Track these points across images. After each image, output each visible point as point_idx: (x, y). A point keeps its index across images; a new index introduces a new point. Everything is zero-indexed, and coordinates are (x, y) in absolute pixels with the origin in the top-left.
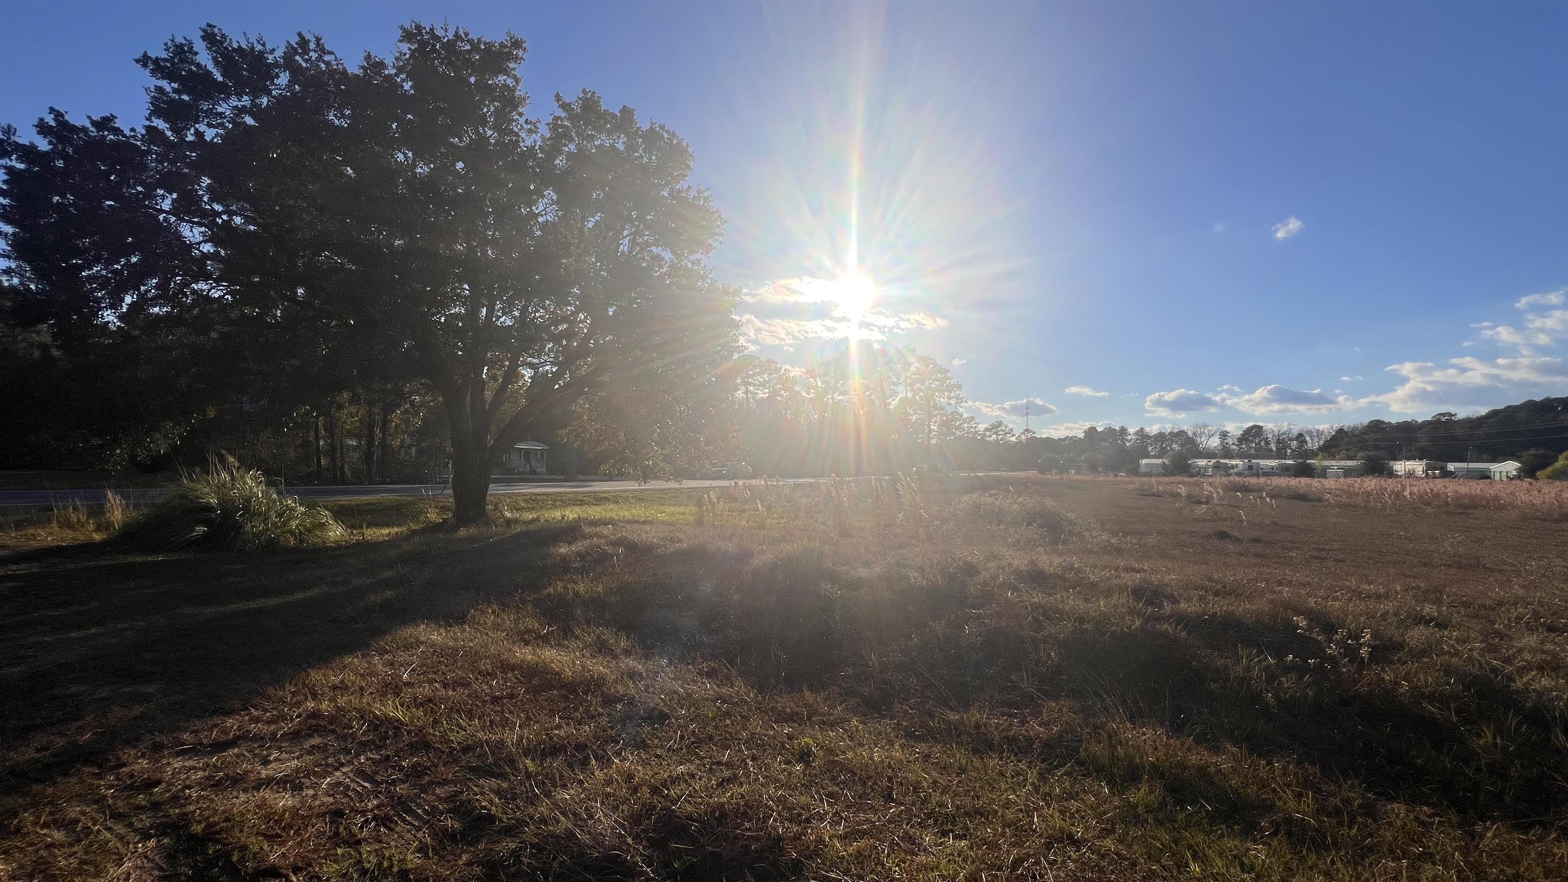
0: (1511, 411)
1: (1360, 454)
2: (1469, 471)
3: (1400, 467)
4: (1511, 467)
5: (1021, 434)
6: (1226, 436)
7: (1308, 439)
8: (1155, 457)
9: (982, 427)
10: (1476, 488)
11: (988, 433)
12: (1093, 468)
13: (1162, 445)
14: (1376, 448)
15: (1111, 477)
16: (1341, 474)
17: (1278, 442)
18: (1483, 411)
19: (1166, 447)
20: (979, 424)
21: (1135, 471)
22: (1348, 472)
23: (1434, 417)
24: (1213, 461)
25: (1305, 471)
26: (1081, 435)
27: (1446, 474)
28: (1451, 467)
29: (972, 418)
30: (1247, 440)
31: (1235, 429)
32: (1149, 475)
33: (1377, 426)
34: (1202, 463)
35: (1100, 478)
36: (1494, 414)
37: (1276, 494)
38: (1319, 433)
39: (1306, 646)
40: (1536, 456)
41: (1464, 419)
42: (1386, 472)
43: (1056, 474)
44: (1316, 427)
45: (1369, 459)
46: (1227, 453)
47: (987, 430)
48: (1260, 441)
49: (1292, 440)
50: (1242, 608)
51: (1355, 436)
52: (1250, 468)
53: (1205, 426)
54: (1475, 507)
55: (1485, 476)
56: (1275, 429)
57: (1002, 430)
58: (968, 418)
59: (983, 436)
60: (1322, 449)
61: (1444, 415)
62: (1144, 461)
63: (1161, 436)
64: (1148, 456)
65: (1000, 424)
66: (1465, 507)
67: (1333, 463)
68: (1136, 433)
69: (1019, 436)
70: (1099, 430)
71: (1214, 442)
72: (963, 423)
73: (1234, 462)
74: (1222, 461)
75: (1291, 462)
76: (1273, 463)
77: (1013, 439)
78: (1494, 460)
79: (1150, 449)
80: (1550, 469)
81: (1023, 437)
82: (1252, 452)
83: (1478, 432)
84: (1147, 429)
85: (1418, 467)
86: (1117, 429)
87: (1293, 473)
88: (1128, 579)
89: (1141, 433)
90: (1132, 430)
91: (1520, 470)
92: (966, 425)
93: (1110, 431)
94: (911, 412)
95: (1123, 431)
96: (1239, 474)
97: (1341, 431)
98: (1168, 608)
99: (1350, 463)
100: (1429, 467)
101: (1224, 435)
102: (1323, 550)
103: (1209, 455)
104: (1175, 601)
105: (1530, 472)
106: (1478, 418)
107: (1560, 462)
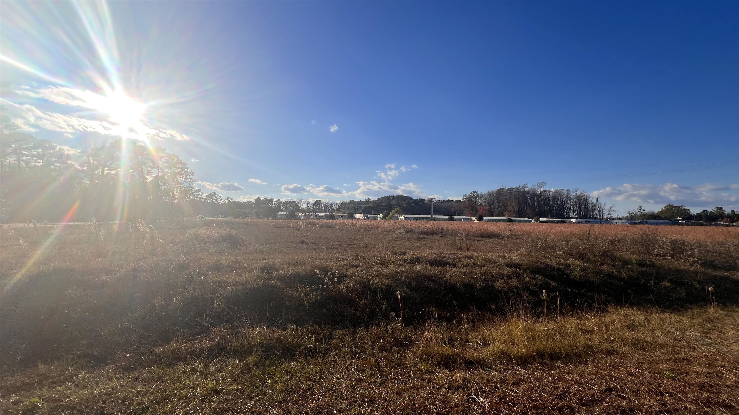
0: (382, 199)
1: (347, 212)
2: (373, 217)
3: (357, 216)
4: (381, 216)
5: (226, 199)
6: (309, 204)
7: (334, 206)
8: (284, 211)
9: (205, 195)
10: (373, 222)
11: (208, 198)
12: (258, 215)
13: (286, 207)
14: (351, 209)
15: (265, 220)
16: (342, 218)
17: (325, 206)
18: (376, 198)
19: (288, 208)
20: (203, 193)
21: (276, 217)
22: (344, 218)
23: (366, 200)
24: (304, 213)
25: (332, 217)
26: (254, 201)
27: (368, 218)
28: (369, 216)
29: (200, 190)
30: (315, 205)
31: (312, 201)
32: (280, 219)
33: (352, 202)
34: (300, 214)
35: (261, 221)
36: (379, 199)
37: (322, 226)
38: (337, 204)
39: (320, 281)
40: (386, 213)
41: (372, 201)
42: (353, 218)
43: (241, 218)
44: (337, 201)
45: (349, 213)
46: (308, 210)
47: (207, 196)
48: (320, 206)
49: (329, 206)
50: (300, 270)
51: (346, 205)
52: (316, 216)
53: (302, 199)
55: (376, 219)
56: (324, 202)
57: (215, 197)
58: (198, 190)
59: (205, 199)
60: (337, 210)
61: (368, 199)
62: (279, 213)
63: (286, 203)
64: (281, 211)
65: (215, 194)
66: (369, 228)
67: (340, 214)
68: (277, 201)
69: (224, 200)
70: (262, 199)
71: (305, 206)
72: (194, 192)
73: (311, 214)
74: (307, 213)
75: (328, 214)
76: (323, 214)
77: (221, 201)
78: (378, 214)
79: (282, 208)
80: (389, 216)
81: (227, 201)
82: (317, 210)
83: (375, 205)
84: (281, 200)
85: (361, 216)
86: (269, 199)
87: (328, 218)
88: (261, 264)
89: (279, 202)
90: (275, 200)
91: (383, 217)
92: (196, 193)
93: (266, 200)
94: (161, 184)
95: (272, 200)
96: (312, 219)
97: (343, 203)
98: (274, 274)
99: (344, 214)
100: (364, 216)
101: (308, 203)
102: (333, 245)
103: (303, 211)
104: (277, 270)
105: (385, 218)
106: (375, 201)
107: (391, 215)
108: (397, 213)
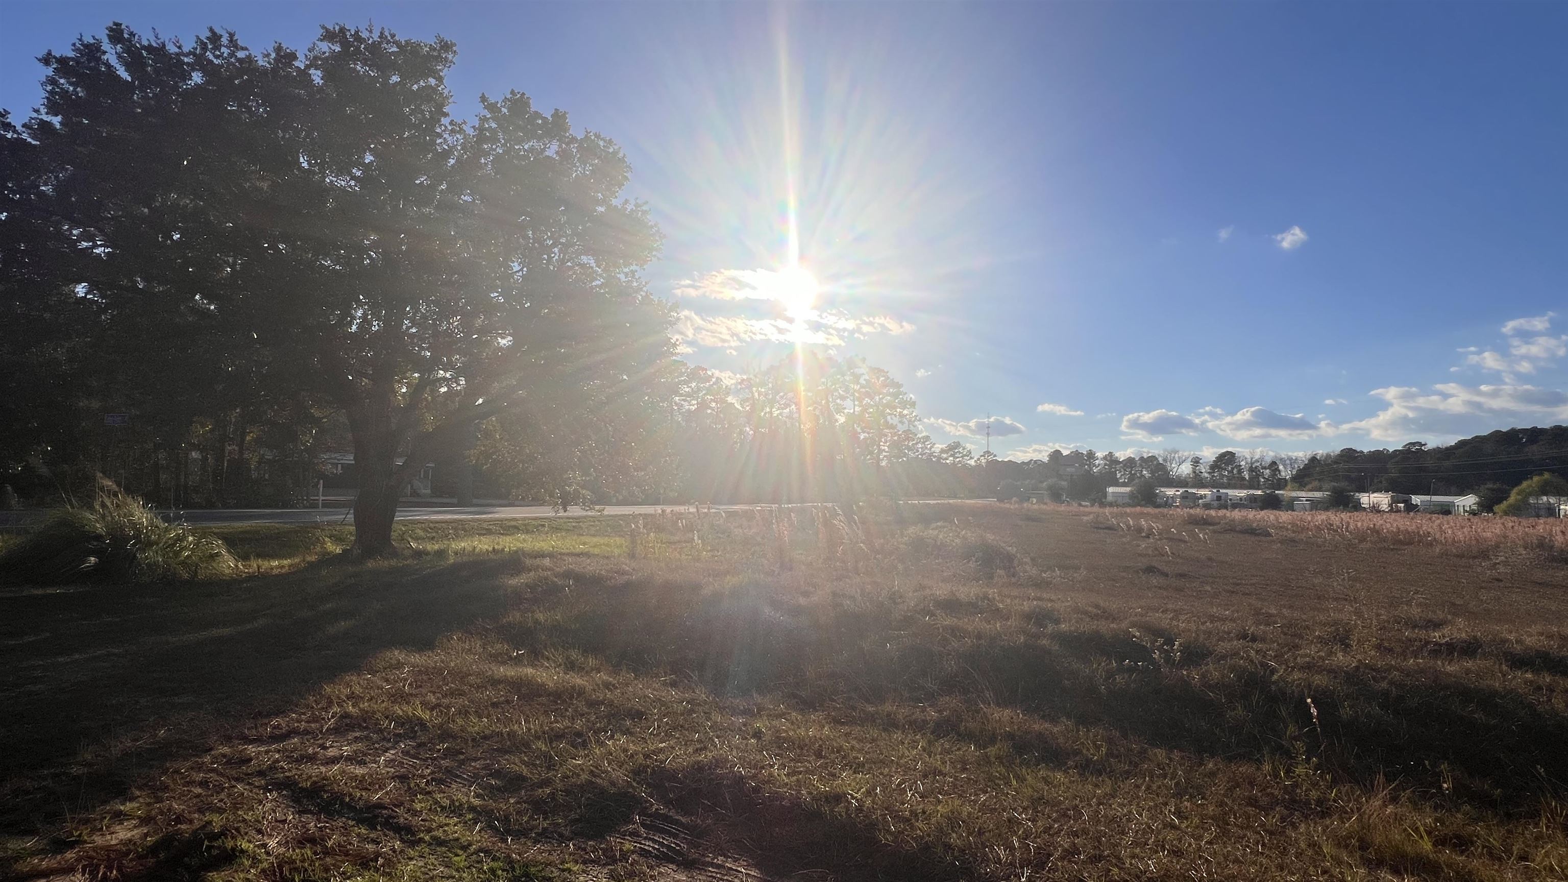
0: (1480, 443)
1: (1326, 486)
2: (1434, 504)
3: (1366, 499)
4: (1468, 501)
5: (981, 456)
6: (1198, 462)
7: (1281, 467)
8: (1124, 485)
9: (938, 447)
10: (1435, 521)
11: (945, 456)
12: (1056, 495)
13: (1131, 472)
14: (1346, 478)
15: (1074, 507)
16: (1308, 507)
17: (1251, 470)
18: (1451, 440)
19: (1135, 474)
20: (934, 444)
21: (1101, 500)
22: (1315, 505)
23: (1405, 446)
24: (1182, 490)
25: (1272, 503)
26: (1046, 459)
27: (1410, 508)
28: (1416, 499)
29: (927, 438)
30: (1220, 468)
31: (1209, 454)
32: (1111, 505)
33: (1349, 455)
34: (1170, 492)
35: (1063, 508)
36: (1462, 444)
37: (1231, 528)
38: (1293, 461)
40: (1493, 490)
41: (1434, 449)
42: (1350, 505)
43: (1016, 502)
44: (1290, 454)
45: (1337, 491)
46: (1198, 481)
47: (942, 451)
48: (1233, 469)
49: (1265, 468)
51: (1327, 465)
52: (1219, 498)
53: (1176, 452)
54: (1410, 543)
55: (1447, 510)
56: (1248, 457)
57: (960, 453)
58: (923, 437)
59: (939, 458)
60: (1295, 479)
61: (1413, 444)
62: (1111, 490)
63: (1130, 462)
64: (1116, 483)
65: (957, 445)
66: (1401, 542)
67: (1303, 494)
68: (1105, 458)
69: (979, 459)
70: (1065, 453)
71: (1185, 469)
72: (917, 443)
73: (1202, 492)
74: (1190, 490)
75: (1259, 492)
76: (1242, 493)
77: (972, 462)
78: (1461, 493)
79: (1119, 475)
80: (1504, 504)
81: (983, 461)
82: (1225, 480)
83: (1447, 463)
84: (1117, 454)
85: (1382, 499)
86: (1085, 453)
87: (1260, 504)
89: (1111, 460)
90: (1099, 454)
91: (1478, 504)
92: (920, 446)
93: (1077, 455)
94: (859, 430)
95: (1091, 455)
96: (1207, 506)
97: (1313, 459)
99: (1318, 494)
100: (1394, 501)
101: (1196, 461)
103: (1179, 482)
105: (1487, 506)
106: (1447, 449)
107: (1513, 497)
108: (1544, 490)
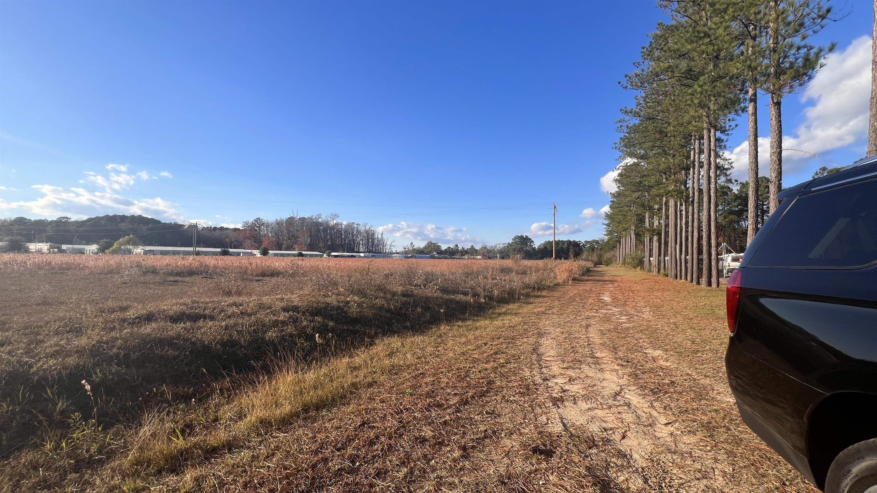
0: (98, 219)
1: (5, 238)
2: (73, 249)
3: (33, 247)
4: (94, 247)
10: (77, 259)
14: (19, 234)
18: (85, 218)
23: (58, 219)
27: (61, 251)
28: (64, 247)
33: (21, 221)
36: (90, 219)
40: (106, 242)
41: (75, 222)
42: (22, 250)
45: (11, 241)
51: (4, 226)
54: (69, 269)
55: (82, 252)
61: (64, 218)
66: (64, 269)
78: (88, 244)
80: (111, 249)
83: (81, 229)
85: (44, 247)
91: (98, 249)
100: (51, 247)
105: (102, 250)
106: (82, 222)
107: (115, 246)
108: (128, 243)
